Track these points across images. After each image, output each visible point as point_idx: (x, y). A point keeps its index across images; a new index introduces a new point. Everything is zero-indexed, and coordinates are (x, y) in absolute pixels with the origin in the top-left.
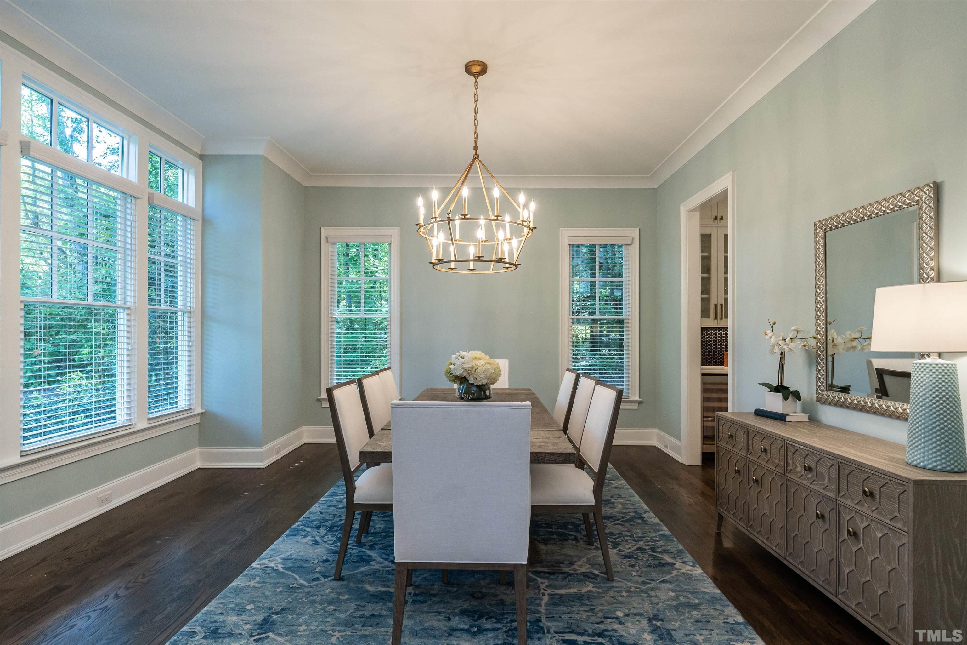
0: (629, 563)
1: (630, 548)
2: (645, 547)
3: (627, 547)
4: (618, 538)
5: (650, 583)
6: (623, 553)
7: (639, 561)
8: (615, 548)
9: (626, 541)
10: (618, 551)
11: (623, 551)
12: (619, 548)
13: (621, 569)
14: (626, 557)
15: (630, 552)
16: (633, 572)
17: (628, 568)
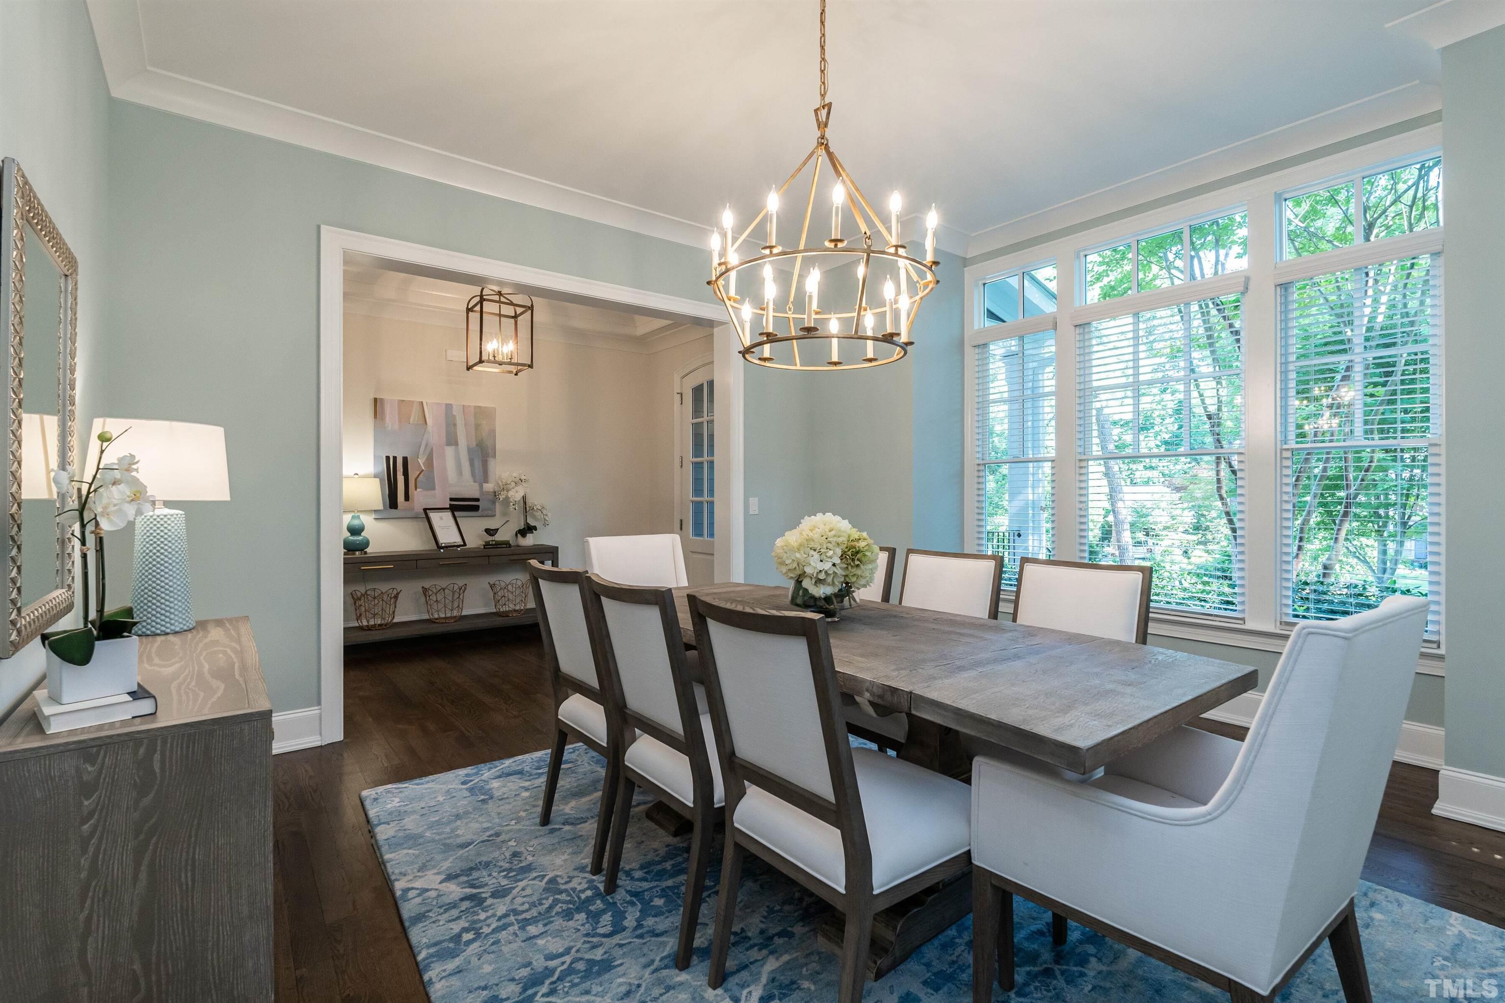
0: (522, 858)
1: (523, 889)
2: (496, 901)
3: (528, 891)
4: (551, 908)
5: (489, 836)
6: (535, 874)
7: (507, 866)
8: (553, 881)
9: (533, 905)
10: (544, 876)
11: (534, 879)
12: (543, 884)
13: (531, 843)
14: (528, 869)
15: (521, 880)
16: (515, 844)
17: (522, 849)
